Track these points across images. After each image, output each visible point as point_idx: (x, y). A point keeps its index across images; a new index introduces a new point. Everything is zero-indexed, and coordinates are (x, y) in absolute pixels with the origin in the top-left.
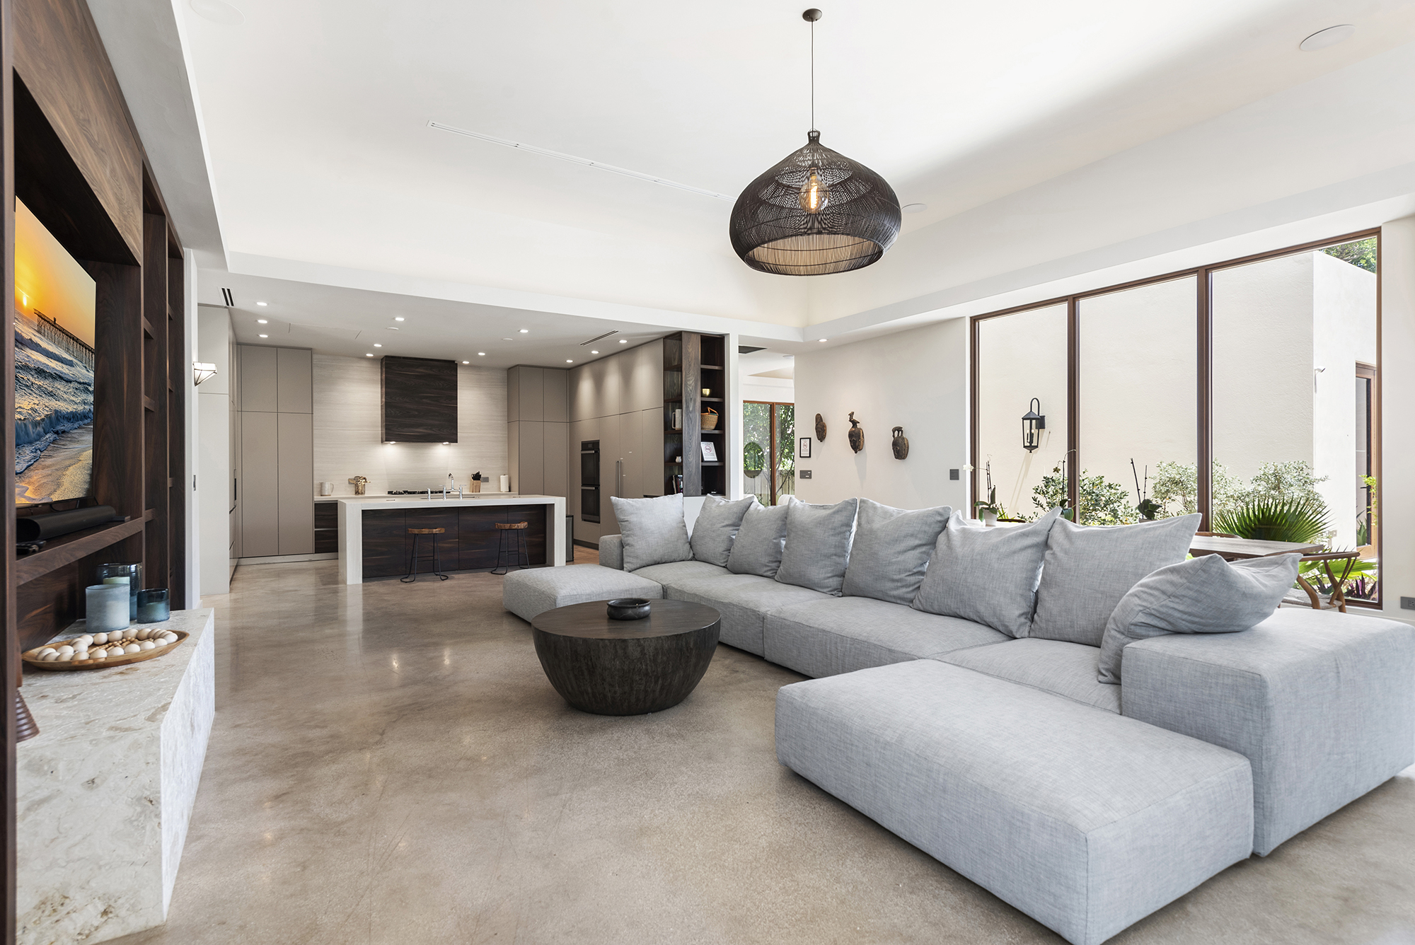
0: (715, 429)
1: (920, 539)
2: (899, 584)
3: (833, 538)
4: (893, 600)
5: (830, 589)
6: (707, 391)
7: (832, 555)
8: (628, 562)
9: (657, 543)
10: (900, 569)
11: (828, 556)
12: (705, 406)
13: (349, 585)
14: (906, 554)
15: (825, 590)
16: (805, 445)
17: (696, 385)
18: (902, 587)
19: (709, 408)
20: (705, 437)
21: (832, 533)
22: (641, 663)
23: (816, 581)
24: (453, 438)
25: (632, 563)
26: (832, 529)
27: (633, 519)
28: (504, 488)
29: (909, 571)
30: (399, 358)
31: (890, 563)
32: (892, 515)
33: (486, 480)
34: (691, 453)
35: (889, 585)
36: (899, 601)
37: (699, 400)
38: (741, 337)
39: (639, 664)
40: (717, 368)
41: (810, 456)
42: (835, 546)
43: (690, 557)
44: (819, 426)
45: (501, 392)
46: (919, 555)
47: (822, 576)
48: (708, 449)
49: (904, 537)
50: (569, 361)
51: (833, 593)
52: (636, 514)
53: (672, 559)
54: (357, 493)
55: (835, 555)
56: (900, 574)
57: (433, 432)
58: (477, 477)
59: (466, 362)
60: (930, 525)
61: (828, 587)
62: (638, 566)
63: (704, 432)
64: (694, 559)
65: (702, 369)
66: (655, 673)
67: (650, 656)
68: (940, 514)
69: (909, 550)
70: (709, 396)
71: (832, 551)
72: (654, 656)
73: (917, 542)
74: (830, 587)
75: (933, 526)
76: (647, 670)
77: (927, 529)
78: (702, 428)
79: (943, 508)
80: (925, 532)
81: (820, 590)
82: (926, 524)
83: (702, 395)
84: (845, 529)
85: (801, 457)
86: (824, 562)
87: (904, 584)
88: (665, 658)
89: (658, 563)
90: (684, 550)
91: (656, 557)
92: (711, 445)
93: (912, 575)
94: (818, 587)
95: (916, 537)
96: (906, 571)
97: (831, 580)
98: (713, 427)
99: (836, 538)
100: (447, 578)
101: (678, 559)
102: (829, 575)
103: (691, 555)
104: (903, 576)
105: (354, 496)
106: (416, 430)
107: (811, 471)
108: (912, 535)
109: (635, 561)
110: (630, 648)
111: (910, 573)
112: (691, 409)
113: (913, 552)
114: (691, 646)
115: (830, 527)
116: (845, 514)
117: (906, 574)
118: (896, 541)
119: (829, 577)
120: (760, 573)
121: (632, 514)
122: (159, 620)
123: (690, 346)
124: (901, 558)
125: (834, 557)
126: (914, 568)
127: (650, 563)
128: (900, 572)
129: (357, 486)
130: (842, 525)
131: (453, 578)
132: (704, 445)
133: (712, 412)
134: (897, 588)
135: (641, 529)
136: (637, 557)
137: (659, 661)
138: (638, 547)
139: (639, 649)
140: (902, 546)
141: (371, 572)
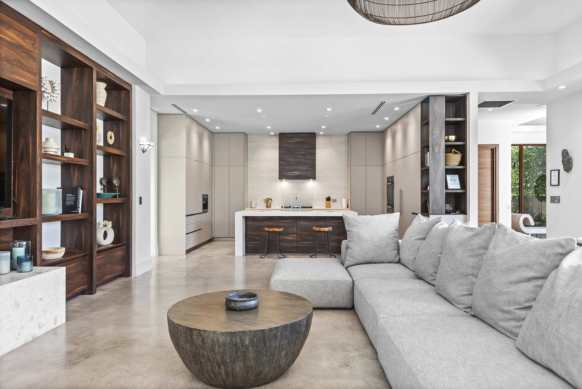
0: (459, 165)
1: (535, 271)
2: (508, 316)
3: (471, 259)
4: (503, 331)
5: (464, 306)
6: (452, 138)
7: (469, 275)
8: (347, 260)
9: (369, 248)
10: (509, 300)
11: (466, 275)
12: (449, 149)
13: (236, 256)
14: (518, 285)
15: (460, 307)
16: (554, 176)
17: (441, 133)
18: (512, 319)
19: (453, 150)
20: (449, 171)
21: (470, 254)
22: (203, 350)
23: (453, 296)
24: (313, 177)
25: (350, 261)
26: (470, 250)
27: (354, 230)
28: (345, 206)
29: (520, 304)
30: (286, 133)
31: (501, 293)
32: (517, 242)
33: (335, 201)
34: (437, 183)
35: (499, 315)
36: (508, 334)
37: (443, 144)
38: (480, 94)
39: (202, 350)
40: (460, 119)
41: (559, 185)
42: (472, 267)
43: (396, 261)
44: (565, 159)
45: (343, 149)
46: (533, 289)
47: (458, 293)
48: (453, 180)
49: (519, 267)
50: (378, 126)
51: (467, 310)
52: (357, 226)
53: (381, 260)
54: (267, 207)
55: (472, 275)
56: (509, 306)
57: (303, 174)
58: (328, 199)
59: (321, 133)
60: (548, 257)
61: (463, 304)
62: (354, 263)
63: (448, 167)
64: (399, 262)
65: (446, 121)
66: (216, 360)
67: (208, 345)
68: (561, 246)
69: (522, 281)
70: (455, 141)
71: (469, 271)
72: (211, 346)
73: (532, 274)
74: (465, 304)
75: (551, 258)
76: (209, 356)
77: (544, 260)
78: (446, 165)
79: (566, 239)
80: (542, 264)
81: (456, 305)
82: (544, 255)
83: (447, 141)
84: (482, 251)
85: (551, 185)
86: (461, 280)
87: (513, 317)
88: (221, 350)
89: (370, 263)
90: (391, 254)
91: (368, 259)
92: (456, 177)
93: (521, 309)
94: (455, 302)
95: (531, 269)
96: (516, 303)
97: (466, 298)
98: (457, 164)
99: (473, 259)
100: (285, 257)
101: (386, 262)
102: (465, 293)
103: (397, 259)
104: (512, 308)
105: (266, 208)
106: (294, 173)
107: (559, 197)
108: (527, 266)
109: (351, 259)
110: (195, 336)
111: (521, 307)
112: (436, 151)
113: (526, 284)
114: (247, 342)
115: (469, 248)
116: (483, 237)
117: (516, 307)
118: (510, 270)
119: (465, 295)
120: (428, 281)
121: (354, 226)
122: (23, 271)
123: (436, 106)
124: (513, 288)
125: (471, 277)
126: (525, 302)
127: (362, 262)
128: (509, 303)
129: (267, 203)
130: (480, 248)
131: (288, 257)
132: (449, 177)
133: (455, 153)
134: (507, 320)
135: (358, 237)
136: (353, 257)
137: (217, 351)
138: (354, 250)
139: (200, 338)
140: (515, 276)
141: (249, 250)
